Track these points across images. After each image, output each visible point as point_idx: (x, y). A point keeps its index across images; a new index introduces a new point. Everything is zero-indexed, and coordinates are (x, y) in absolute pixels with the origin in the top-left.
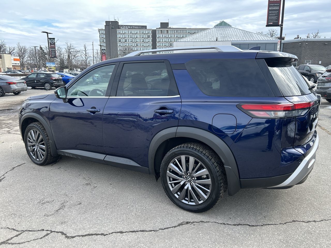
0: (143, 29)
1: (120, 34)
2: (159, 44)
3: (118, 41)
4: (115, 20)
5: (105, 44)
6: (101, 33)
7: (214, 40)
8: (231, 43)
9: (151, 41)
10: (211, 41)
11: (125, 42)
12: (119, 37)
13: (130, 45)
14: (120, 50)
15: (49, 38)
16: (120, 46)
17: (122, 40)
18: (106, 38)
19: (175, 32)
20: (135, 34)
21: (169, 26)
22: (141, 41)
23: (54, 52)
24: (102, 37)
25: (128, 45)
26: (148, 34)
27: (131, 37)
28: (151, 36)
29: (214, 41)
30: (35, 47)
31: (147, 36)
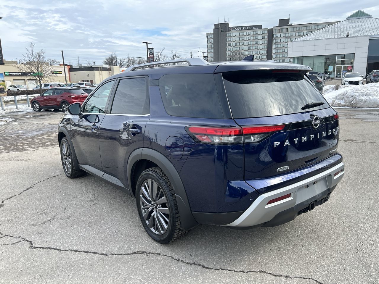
0: (257, 29)
1: (230, 37)
2: (276, 46)
3: (227, 45)
4: (225, 22)
5: (213, 50)
6: (209, 38)
8: (369, 38)
9: (266, 42)
10: (339, 38)
11: (235, 45)
12: (229, 41)
13: (241, 49)
14: (229, 55)
15: (148, 48)
16: (229, 51)
17: (232, 44)
18: (214, 43)
19: (298, 29)
20: (247, 36)
21: (290, 23)
22: (254, 43)
24: (210, 43)
25: (238, 48)
26: (263, 35)
27: (242, 40)
28: (266, 37)
29: (344, 37)
30: (139, 58)
31: (261, 37)
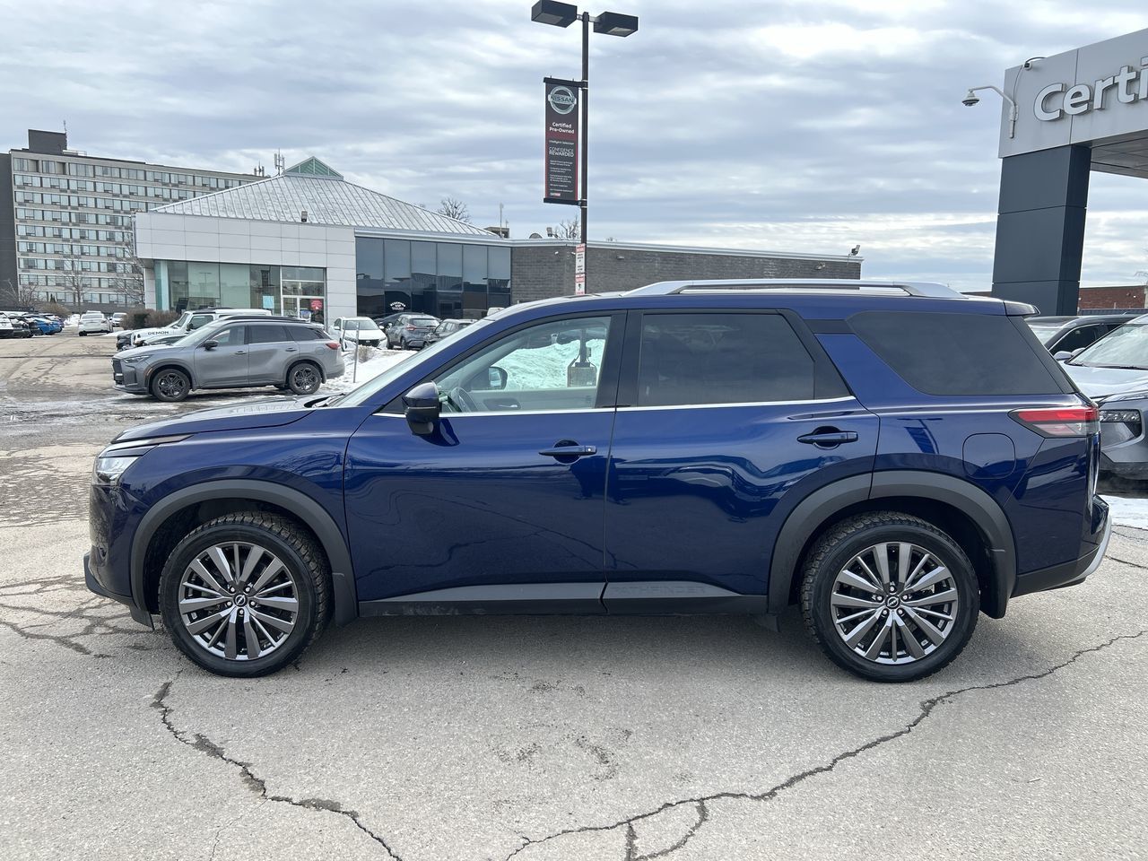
2: (29, 214)
7: (292, 220)
8: (355, 233)
10: (283, 223)
19: (99, 171)
21: (70, 148)
29: (296, 223)
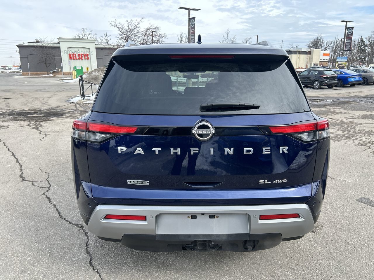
15: (347, 28)
23: (348, 45)
